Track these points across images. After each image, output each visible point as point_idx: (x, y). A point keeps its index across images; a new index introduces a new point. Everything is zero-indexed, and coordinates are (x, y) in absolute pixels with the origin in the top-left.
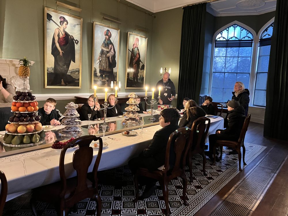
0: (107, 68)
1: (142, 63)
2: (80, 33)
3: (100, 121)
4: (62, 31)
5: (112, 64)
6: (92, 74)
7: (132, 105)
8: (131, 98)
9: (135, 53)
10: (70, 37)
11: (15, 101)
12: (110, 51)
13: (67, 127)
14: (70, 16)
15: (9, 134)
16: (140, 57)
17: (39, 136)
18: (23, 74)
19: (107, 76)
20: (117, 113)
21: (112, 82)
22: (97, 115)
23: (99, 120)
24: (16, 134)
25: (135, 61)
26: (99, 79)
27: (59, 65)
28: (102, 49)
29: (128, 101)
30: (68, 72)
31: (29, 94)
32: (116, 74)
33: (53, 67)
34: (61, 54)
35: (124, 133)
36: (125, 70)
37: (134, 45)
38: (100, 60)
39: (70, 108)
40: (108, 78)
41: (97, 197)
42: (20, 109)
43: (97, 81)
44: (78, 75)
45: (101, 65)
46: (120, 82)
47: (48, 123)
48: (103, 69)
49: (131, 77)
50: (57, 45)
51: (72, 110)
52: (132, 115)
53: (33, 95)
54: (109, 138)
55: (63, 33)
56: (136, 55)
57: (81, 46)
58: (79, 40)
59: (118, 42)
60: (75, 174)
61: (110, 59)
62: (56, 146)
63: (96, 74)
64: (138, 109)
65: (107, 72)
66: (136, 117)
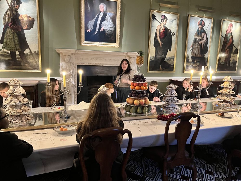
0: (199, 54)
1: (236, 47)
2: (177, 26)
3: (193, 101)
4: (162, 27)
5: (204, 50)
6: (185, 60)
7: (226, 88)
8: (226, 81)
9: (228, 38)
10: (169, 31)
11: (133, 82)
12: (202, 39)
13: (167, 104)
14: (169, 13)
15: (129, 105)
16: (233, 42)
17: (147, 109)
18: (139, 62)
19: (198, 61)
20: (208, 94)
21: (203, 67)
22: (190, 96)
23: (191, 100)
24: (133, 106)
25: (227, 46)
26: (190, 64)
27: (159, 54)
28: (195, 38)
29: (223, 84)
30: (165, 60)
31: (143, 77)
32: (207, 59)
33: (154, 56)
34: (161, 45)
35: (218, 114)
36: (217, 55)
37: (227, 31)
38: (193, 47)
39: (170, 89)
40: (199, 63)
41: (193, 166)
42: (136, 87)
43: (189, 66)
44: (173, 62)
45: (194, 52)
46: (211, 67)
47: (152, 99)
48: (195, 55)
49: (223, 62)
50: (158, 38)
51: (171, 90)
52: (226, 97)
53: (145, 78)
54: (203, 116)
55: (163, 28)
56: (230, 40)
57: (177, 37)
58: (175, 32)
59: (211, 29)
60: (175, 142)
61: (202, 46)
62: (161, 118)
63: (189, 60)
64: (233, 92)
65: (199, 57)
66: (231, 100)
